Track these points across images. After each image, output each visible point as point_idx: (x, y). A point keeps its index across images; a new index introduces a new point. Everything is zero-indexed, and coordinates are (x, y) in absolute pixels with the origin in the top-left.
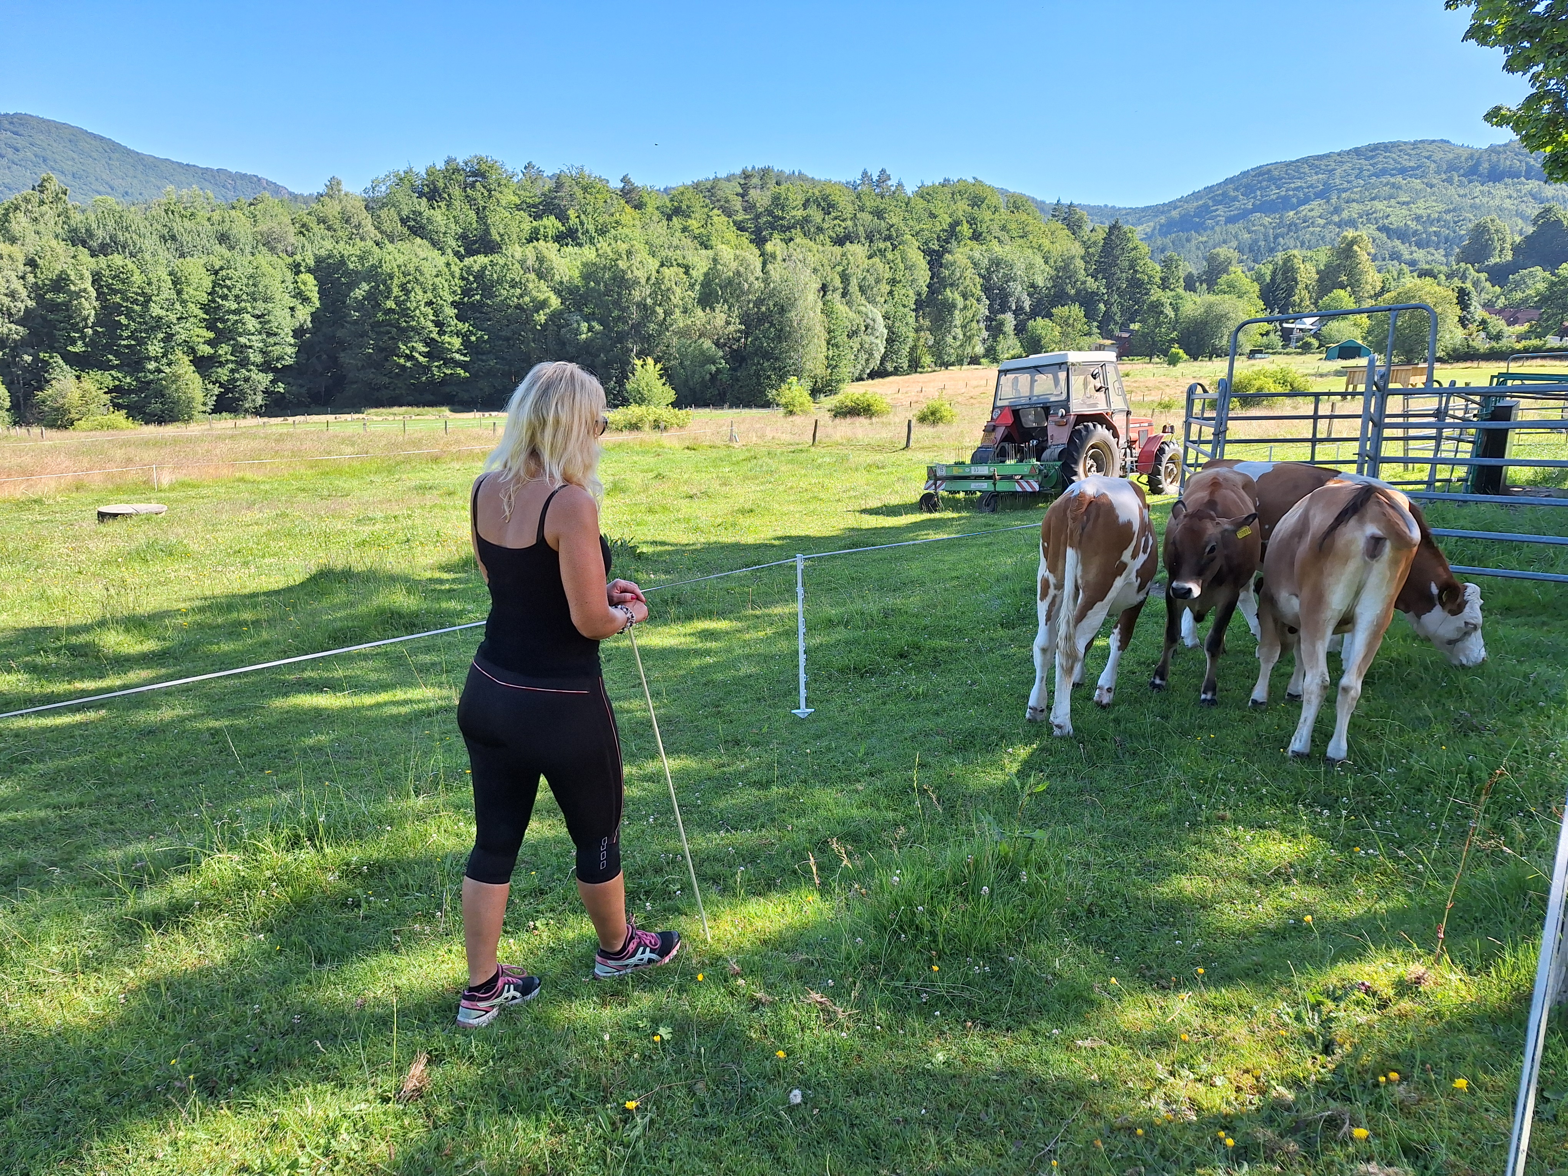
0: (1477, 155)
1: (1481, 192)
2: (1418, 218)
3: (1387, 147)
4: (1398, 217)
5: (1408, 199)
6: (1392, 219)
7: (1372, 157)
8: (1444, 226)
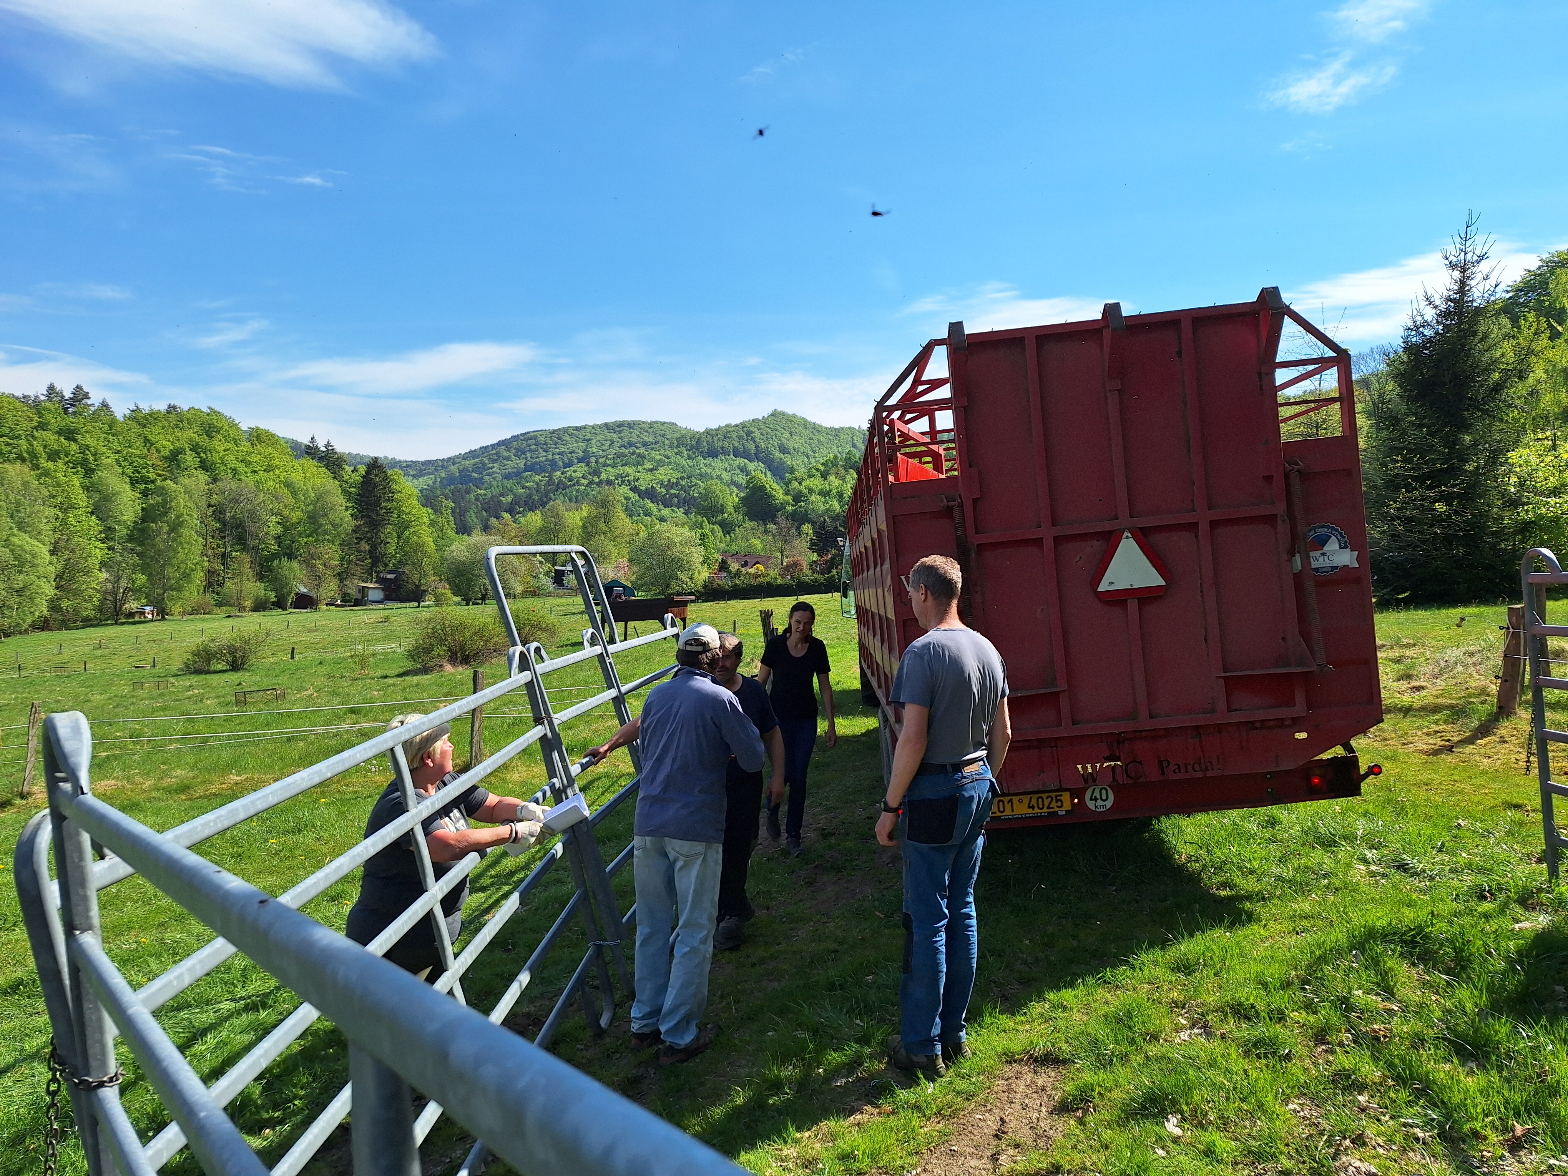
0: (697, 436)
1: (705, 465)
2: (661, 483)
3: (631, 425)
4: (645, 481)
5: (651, 466)
6: (641, 481)
7: (620, 432)
8: (681, 490)
